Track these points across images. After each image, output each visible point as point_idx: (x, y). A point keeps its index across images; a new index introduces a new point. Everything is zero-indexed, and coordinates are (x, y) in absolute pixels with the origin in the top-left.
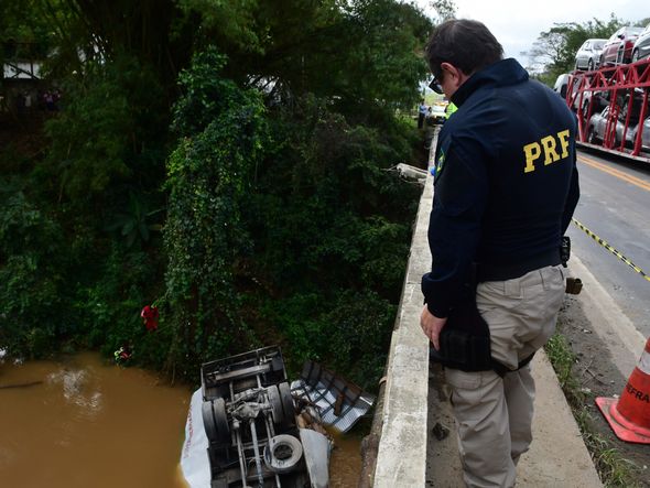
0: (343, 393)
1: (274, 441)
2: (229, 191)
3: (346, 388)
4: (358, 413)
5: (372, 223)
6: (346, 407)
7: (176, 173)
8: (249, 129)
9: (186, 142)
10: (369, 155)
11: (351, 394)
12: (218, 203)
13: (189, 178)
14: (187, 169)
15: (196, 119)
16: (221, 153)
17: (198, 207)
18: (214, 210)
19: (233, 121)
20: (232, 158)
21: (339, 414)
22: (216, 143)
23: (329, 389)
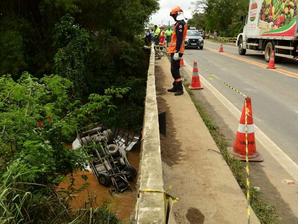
0: (127, 137)
1: (108, 147)
2: (79, 67)
3: (128, 135)
4: (134, 143)
5: (130, 79)
6: (129, 143)
7: (58, 62)
8: (84, 44)
9: (61, 50)
10: (127, 53)
11: (130, 137)
12: (76, 71)
13: (63, 63)
14: (63, 60)
15: (63, 41)
16: (75, 53)
17: (68, 74)
18: (74, 74)
19: (79, 41)
20: (79, 55)
21: (127, 145)
22: (73, 50)
23: (122, 137)
